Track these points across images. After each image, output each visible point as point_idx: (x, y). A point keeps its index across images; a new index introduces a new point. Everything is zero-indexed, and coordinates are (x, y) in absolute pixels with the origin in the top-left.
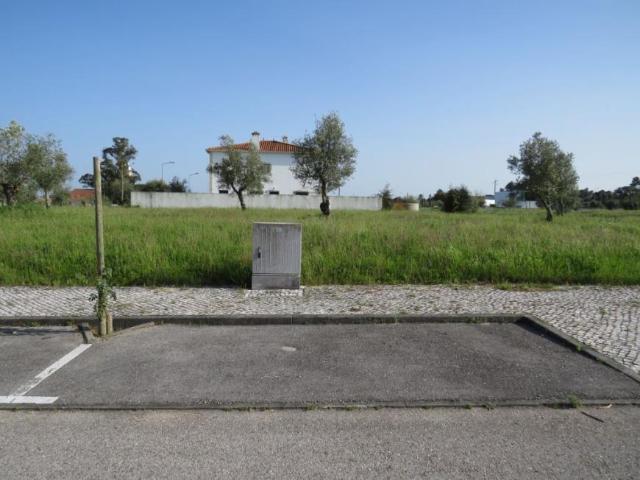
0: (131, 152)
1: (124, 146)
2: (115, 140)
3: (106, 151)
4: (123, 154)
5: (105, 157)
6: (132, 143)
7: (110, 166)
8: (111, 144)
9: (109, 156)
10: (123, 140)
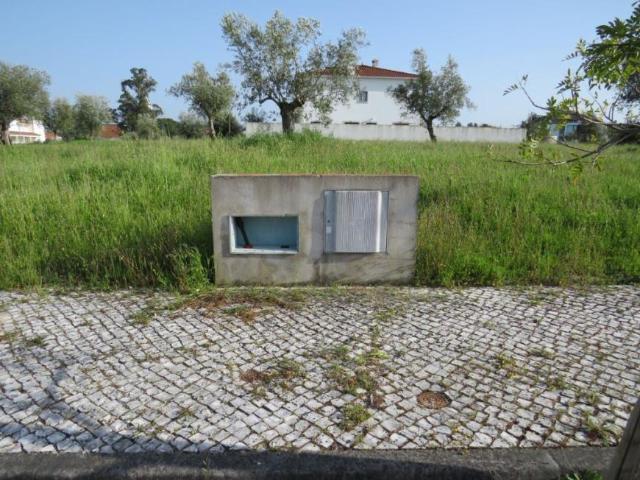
0: (150, 84)
1: (144, 77)
2: (133, 71)
3: (124, 83)
4: (142, 85)
5: (124, 90)
6: (150, 74)
7: (130, 99)
8: (129, 76)
9: (127, 88)
10: (141, 71)
